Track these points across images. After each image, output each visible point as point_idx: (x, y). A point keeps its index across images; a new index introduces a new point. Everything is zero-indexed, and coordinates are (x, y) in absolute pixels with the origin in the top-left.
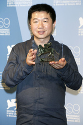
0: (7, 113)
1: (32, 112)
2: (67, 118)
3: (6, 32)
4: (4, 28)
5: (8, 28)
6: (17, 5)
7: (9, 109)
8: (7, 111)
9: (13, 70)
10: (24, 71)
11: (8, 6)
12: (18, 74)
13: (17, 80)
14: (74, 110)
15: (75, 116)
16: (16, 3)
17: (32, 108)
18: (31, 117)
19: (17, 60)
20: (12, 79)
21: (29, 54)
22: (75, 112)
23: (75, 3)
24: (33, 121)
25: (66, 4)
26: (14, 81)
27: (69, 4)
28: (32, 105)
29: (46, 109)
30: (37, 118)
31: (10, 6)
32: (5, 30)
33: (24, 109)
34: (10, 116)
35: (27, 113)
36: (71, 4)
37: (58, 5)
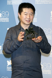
0: (7, 69)
1: (23, 69)
2: (42, 71)
3: (7, 20)
4: (5, 17)
5: (8, 18)
6: (13, 3)
7: (8, 66)
8: (7, 67)
9: (10, 44)
10: (17, 45)
11: (8, 4)
12: (13, 47)
13: (12, 50)
14: (47, 67)
15: (48, 70)
16: (12, 2)
17: (22, 66)
18: (22, 71)
19: (11, 38)
20: (9, 50)
21: (20, 35)
22: (48, 68)
23: (48, 2)
24: (23, 74)
25: (43, 3)
26: (10, 51)
27: (44, 3)
28: (22, 64)
29: (30, 66)
30: (25, 72)
31: (9, 4)
32: (6, 18)
33: (17, 67)
34: (9, 70)
35: (19, 69)
36: (46, 3)
37: (38, 3)
